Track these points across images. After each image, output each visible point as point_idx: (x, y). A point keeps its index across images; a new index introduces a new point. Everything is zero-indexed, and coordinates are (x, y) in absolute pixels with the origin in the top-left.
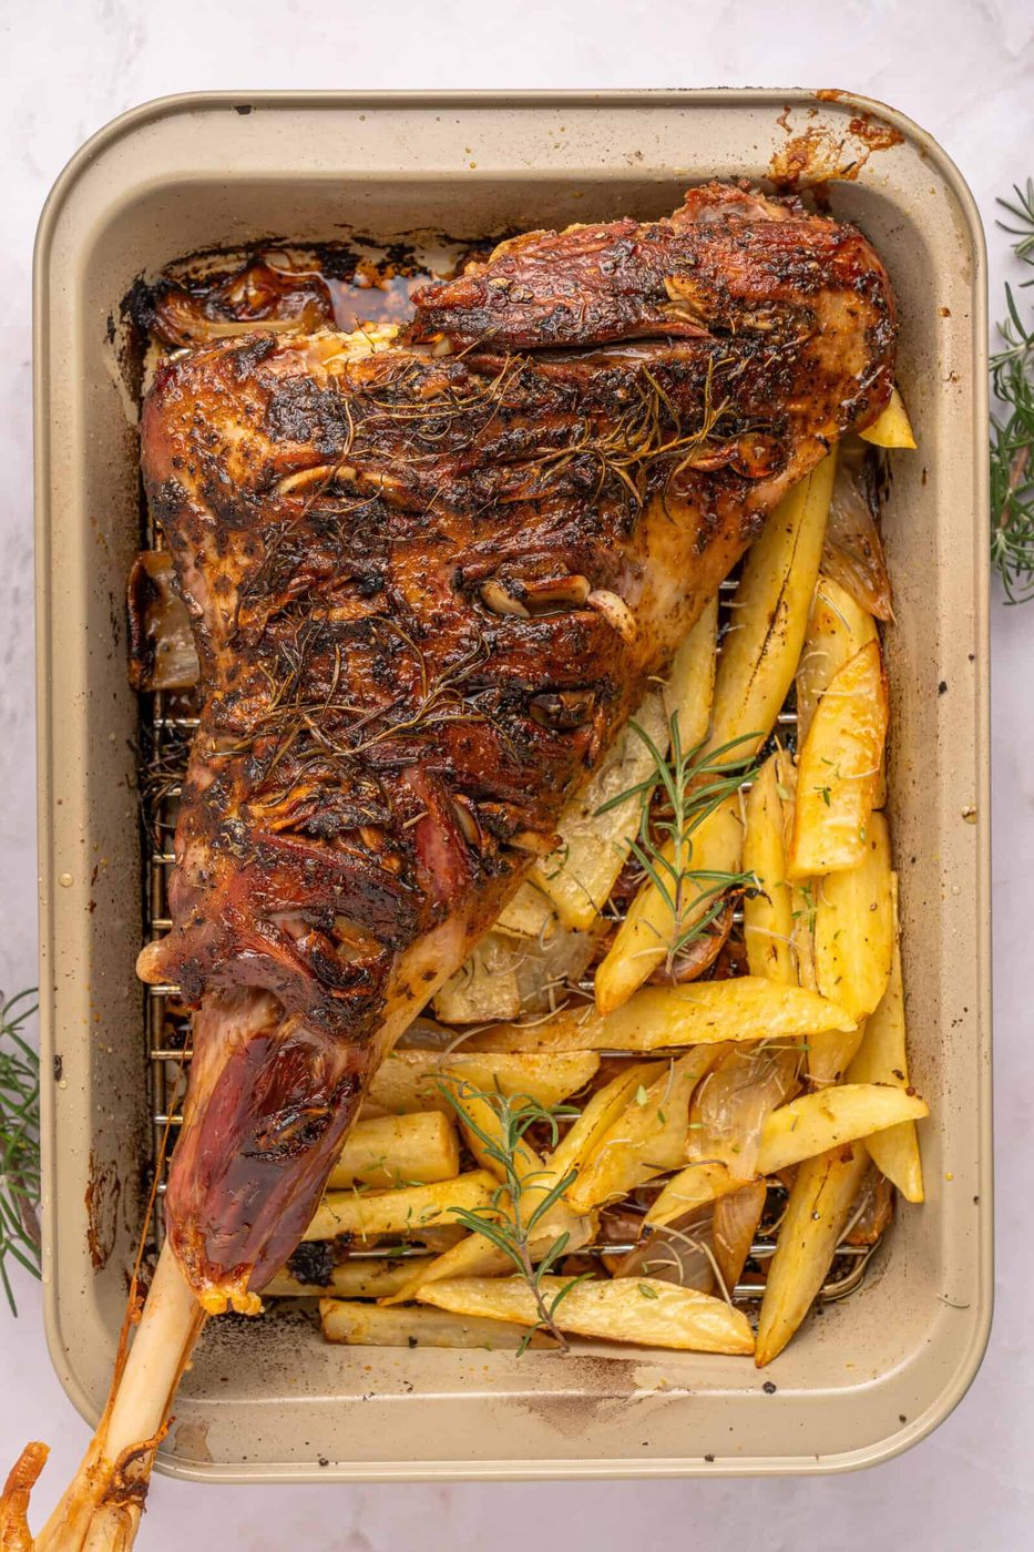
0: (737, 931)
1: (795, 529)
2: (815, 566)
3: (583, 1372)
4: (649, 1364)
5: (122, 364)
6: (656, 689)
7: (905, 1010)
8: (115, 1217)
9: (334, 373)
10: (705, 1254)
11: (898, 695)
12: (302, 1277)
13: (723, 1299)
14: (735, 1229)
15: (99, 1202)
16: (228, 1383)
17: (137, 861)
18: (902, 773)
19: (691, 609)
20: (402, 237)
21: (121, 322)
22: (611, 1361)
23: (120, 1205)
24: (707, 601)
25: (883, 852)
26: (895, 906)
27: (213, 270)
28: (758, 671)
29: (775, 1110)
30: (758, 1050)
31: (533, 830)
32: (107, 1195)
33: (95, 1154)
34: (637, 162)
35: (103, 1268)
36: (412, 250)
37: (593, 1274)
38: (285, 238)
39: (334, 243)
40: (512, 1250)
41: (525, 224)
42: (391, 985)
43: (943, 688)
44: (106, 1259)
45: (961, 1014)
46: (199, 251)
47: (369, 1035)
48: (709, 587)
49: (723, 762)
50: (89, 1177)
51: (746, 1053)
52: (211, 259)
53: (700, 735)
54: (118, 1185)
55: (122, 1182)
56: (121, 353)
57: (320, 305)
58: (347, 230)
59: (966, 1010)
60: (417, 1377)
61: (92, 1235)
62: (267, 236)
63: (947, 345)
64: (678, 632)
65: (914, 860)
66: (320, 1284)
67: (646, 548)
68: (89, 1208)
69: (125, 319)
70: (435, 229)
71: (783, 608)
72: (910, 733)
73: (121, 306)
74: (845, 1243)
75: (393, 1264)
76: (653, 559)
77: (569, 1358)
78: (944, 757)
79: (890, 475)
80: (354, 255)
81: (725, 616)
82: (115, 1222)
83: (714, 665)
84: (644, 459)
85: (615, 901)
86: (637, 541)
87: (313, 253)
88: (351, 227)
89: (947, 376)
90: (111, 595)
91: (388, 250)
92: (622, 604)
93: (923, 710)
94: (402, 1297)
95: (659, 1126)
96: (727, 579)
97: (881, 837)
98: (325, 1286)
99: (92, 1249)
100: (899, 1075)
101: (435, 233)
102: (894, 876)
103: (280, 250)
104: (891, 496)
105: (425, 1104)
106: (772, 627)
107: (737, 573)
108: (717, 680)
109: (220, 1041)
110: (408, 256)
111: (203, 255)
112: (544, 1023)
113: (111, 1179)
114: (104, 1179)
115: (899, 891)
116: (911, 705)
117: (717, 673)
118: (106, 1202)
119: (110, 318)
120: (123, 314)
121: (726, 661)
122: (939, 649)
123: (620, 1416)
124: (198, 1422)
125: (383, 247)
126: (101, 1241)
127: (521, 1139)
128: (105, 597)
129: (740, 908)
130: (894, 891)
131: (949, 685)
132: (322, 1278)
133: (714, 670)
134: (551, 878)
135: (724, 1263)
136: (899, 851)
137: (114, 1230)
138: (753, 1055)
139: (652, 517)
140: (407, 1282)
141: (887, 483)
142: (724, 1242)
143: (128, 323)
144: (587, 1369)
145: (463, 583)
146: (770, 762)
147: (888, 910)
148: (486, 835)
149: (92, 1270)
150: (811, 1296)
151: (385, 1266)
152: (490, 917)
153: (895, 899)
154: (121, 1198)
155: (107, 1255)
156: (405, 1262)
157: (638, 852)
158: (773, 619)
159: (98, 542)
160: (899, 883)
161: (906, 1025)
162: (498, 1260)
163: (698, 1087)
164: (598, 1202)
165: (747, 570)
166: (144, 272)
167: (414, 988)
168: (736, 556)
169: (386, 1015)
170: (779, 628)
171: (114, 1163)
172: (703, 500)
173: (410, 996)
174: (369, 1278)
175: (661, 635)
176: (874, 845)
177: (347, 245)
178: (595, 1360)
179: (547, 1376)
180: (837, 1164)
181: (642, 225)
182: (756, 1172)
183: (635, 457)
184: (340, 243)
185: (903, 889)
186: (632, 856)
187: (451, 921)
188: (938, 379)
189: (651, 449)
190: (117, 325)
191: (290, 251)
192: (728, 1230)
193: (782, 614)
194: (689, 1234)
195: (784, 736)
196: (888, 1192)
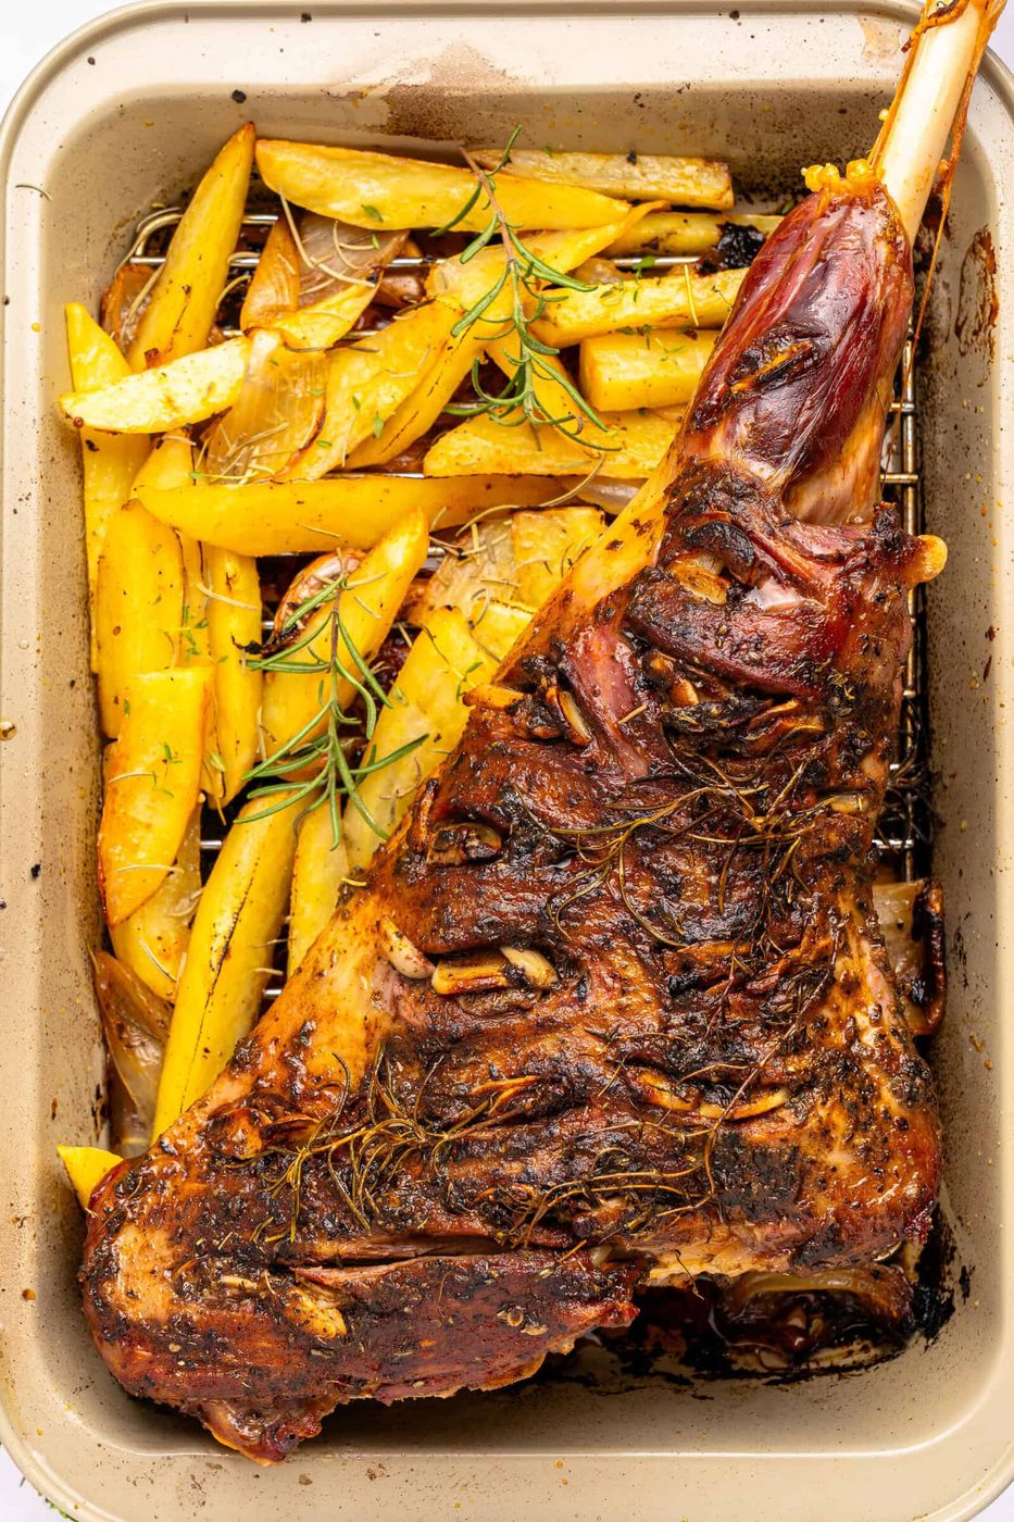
0: (270, 608)
1: (201, 1052)
2: (179, 1012)
3: (446, 118)
4: (371, 128)
5: (951, 1244)
6: (359, 873)
7: (84, 519)
8: (962, 294)
9: (725, 1228)
10: (309, 256)
11: (88, 869)
12: (753, 235)
13: (290, 204)
14: (275, 279)
15: (982, 307)
16: (839, 107)
17: (932, 692)
18: (87, 779)
19: (317, 961)
20: (637, 1385)
21: (952, 1292)
22: (413, 133)
23: (955, 309)
24: (300, 970)
25: (108, 692)
26: (93, 632)
27: (846, 1350)
28: (243, 895)
29: (230, 409)
30: (249, 474)
31: (497, 710)
32: (972, 316)
33: (987, 358)
34: (374, 1468)
35: (979, 234)
36: (625, 1371)
37: (432, 235)
38: (768, 1384)
39: (711, 1378)
40: (523, 254)
41: (500, 1398)
42: (659, 533)
43: (35, 871)
44: (974, 246)
45: (21, 508)
46: (863, 1371)
47: (685, 475)
48: (295, 986)
49: (284, 795)
50: (994, 332)
51: (261, 472)
52: (849, 1361)
53: (309, 826)
54: (958, 331)
55: (952, 333)
56: (952, 1258)
57: (727, 1308)
58: (699, 1394)
59: (15, 512)
60: (630, 113)
61: (992, 268)
62: (788, 1387)
63: (26, 1257)
64: (332, 935)
65: (73, 683)
66: (734, 226)
67: (367, 1028)
68: (994, 296)
69: (947, 1295)
70: (600, 1393)
71: (215, 965)
72: (76, 825)
73: (953, 1309)
74: (155, 267)
75: (652, 247)
76: (359, 1015)
77: (459, 138)
78: (34, 795)
79: (94, 1114)
80: (688, 1365)
81: (279, 956)
82: (962, 289)
83: (293, 904)
84: (368, 1125)
85: (406, 644)
86: (378, 1035)
87: (735, 1367)
88: (694, 1396)
89: (25, 1222)
90: (966, 984)
91: (651, 1371)
92: (395, 962)
93: (61, 852)
94: (644, 209)
95: (359, 397)
96: (277, 996)
97: (110, 711)
98: (728, 224)
99: (992, 254)
100: (91, 446)
101: (599, 1388)
102: (94, 668)
103: (772, 1371)
104: (94, 1092)
105: (616, 417)
106: (228, 943)
107: (265, 1005)
108: (290, 886)
109: (852, 470)
110: (629, 1364)
111: (858, 1366)
112: (484, 509)
113: (966, 334)
114: (976, 333)
115: (90, 652)
116: (74, 856)
117: (290, 894)
118: (972, 310)
119: (966, 1295)
120: (950, 1300)
121: (279, 909)
122: (39, 916)
123: (407, 65)
124: (873, 61)
125: (657, 1373)
126: (979, 265)
127: (511, 378)
128: (972, 982)
129: (266, 634)
130: (94, 650)
131: (28, 874)
132: (731, 232)
133: (292, 898)
134: (477, 666)
135: (289, 245)
136: (90, 696)
137: (962, 279)
138: (254, 470)
139: (361, 1064)
140: (636, 225)
141: (98, 1105)
142: (288, 265)
143: (944, 1290)
144: (440, 122)
145: (578, 985)
146: (231, 795)
147: (102, 628)
148: (551, 700)
149: (991, 229)
150: (193, 207)
151: (661, 245)
152: (544, 614)
153: (94, 641)
154: (954, 316)
155: (973, 250)
156: (639, 250)
157: (381, 693)
158: (226, 953)
159: (983, 1043)
160: (89, 661)
161: (83, 502)
162: (538, 246)
163: (316, 435)
164: (427, 307)
165: (254, 1009)
166: (926, 1347)
167: (633, 531)
168: (266, 1022)
169: (664, 499)
170: (219, 943)
171: (963, 354)
172: (302, 1082)
173: (636, 524)
174: (679, 231)
175: (351, 931)
176: (116, 701)
177: (697, 1377)
178: (431, 135)
179: (485, 114)
180: (161, 348)
181: (368, 1396)
182: (252, 339)
183: (379, 1127)
184: (705, 1377)
185: (85, 654)
186: (387, 689)
187: (590, 605)
188: (37, 1218)
189: (361, 1138)
190: (958, 1288)
191: (761, 1369)
192: (282, 277)
193: (215, 959)
194: (327, 277)
195: (214, 821)
196: (107, 320)
